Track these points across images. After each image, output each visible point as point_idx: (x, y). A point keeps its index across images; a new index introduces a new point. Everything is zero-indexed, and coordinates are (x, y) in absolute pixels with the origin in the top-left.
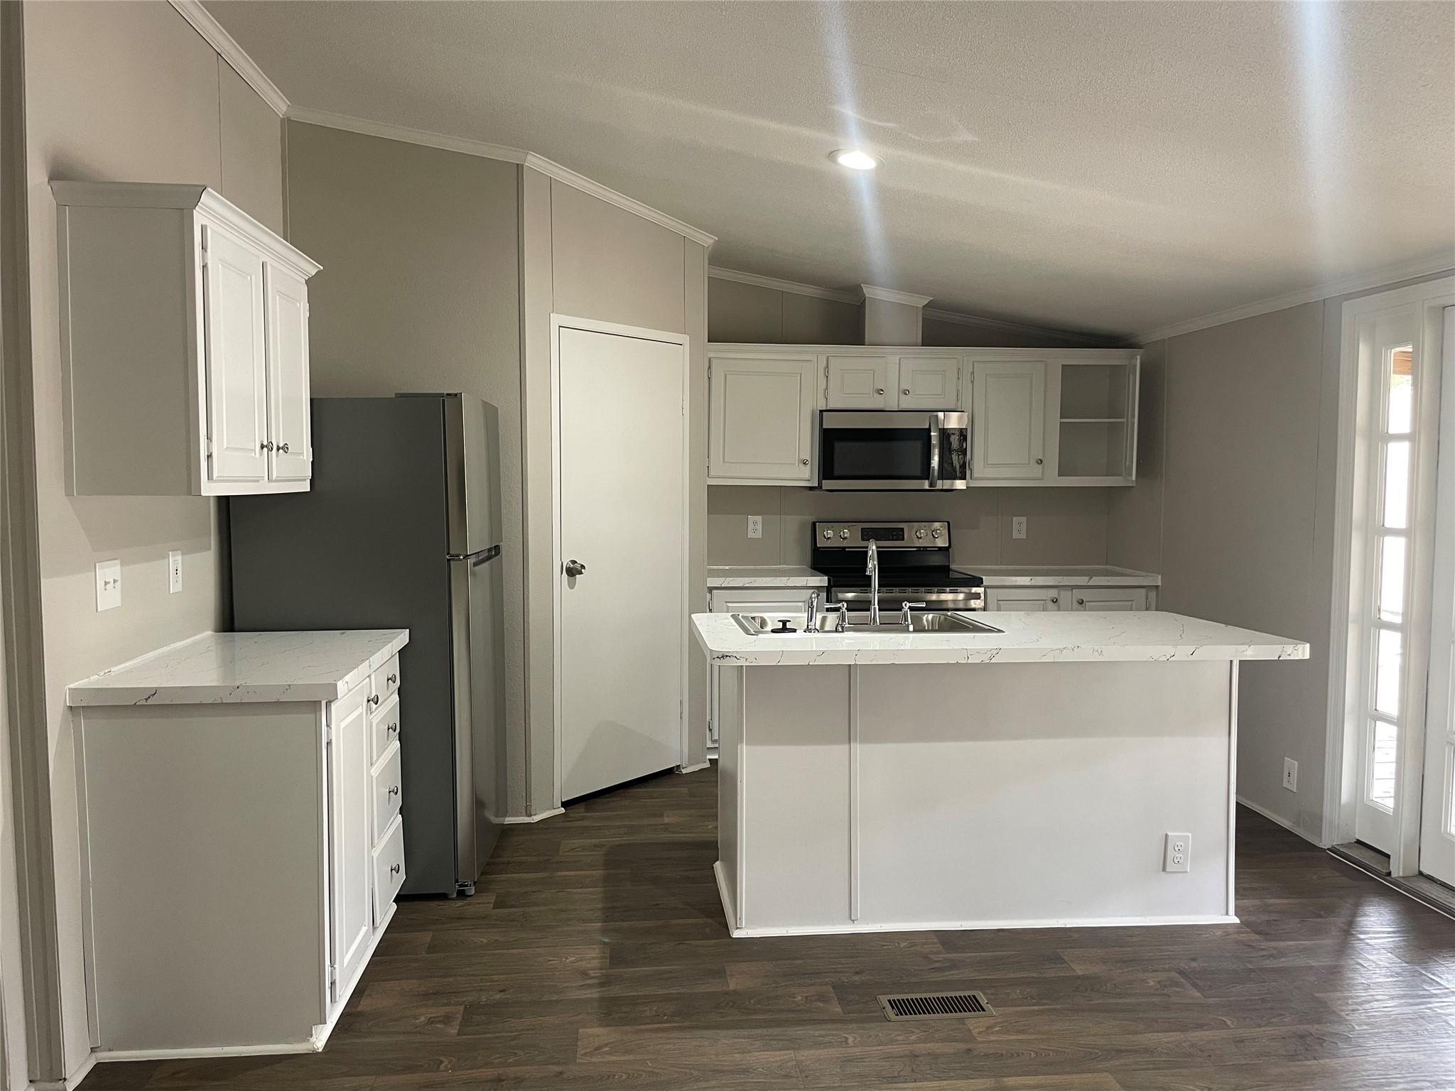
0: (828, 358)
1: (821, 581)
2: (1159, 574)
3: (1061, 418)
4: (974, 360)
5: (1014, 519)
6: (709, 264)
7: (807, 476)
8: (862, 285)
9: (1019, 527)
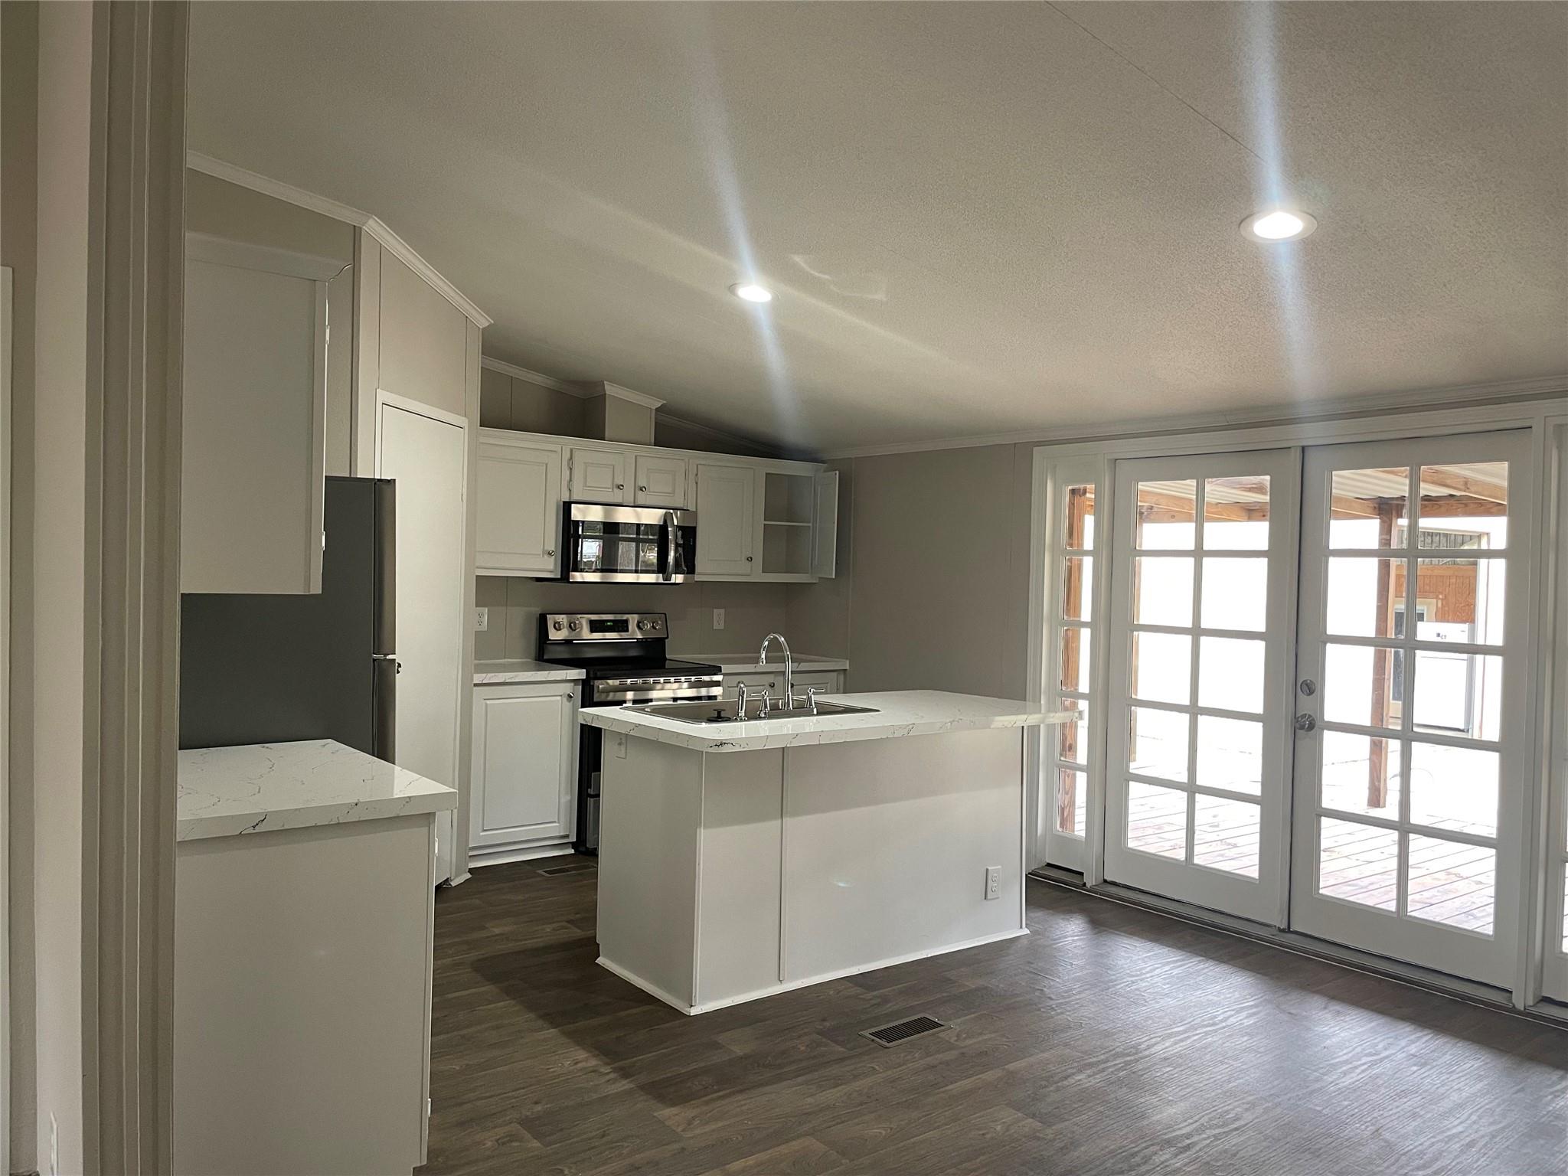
0: (571, 450)
1: (579, 674)
2: (847, 659)
3: (765, 520)
4: (698, 462)
5: (715, 610)
6: (482, 354)
7: (551, 567)
8: (605, 382)
9: (718, 618)
